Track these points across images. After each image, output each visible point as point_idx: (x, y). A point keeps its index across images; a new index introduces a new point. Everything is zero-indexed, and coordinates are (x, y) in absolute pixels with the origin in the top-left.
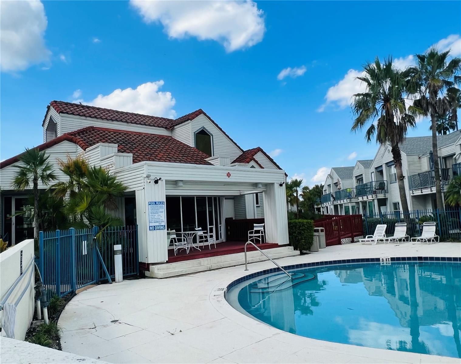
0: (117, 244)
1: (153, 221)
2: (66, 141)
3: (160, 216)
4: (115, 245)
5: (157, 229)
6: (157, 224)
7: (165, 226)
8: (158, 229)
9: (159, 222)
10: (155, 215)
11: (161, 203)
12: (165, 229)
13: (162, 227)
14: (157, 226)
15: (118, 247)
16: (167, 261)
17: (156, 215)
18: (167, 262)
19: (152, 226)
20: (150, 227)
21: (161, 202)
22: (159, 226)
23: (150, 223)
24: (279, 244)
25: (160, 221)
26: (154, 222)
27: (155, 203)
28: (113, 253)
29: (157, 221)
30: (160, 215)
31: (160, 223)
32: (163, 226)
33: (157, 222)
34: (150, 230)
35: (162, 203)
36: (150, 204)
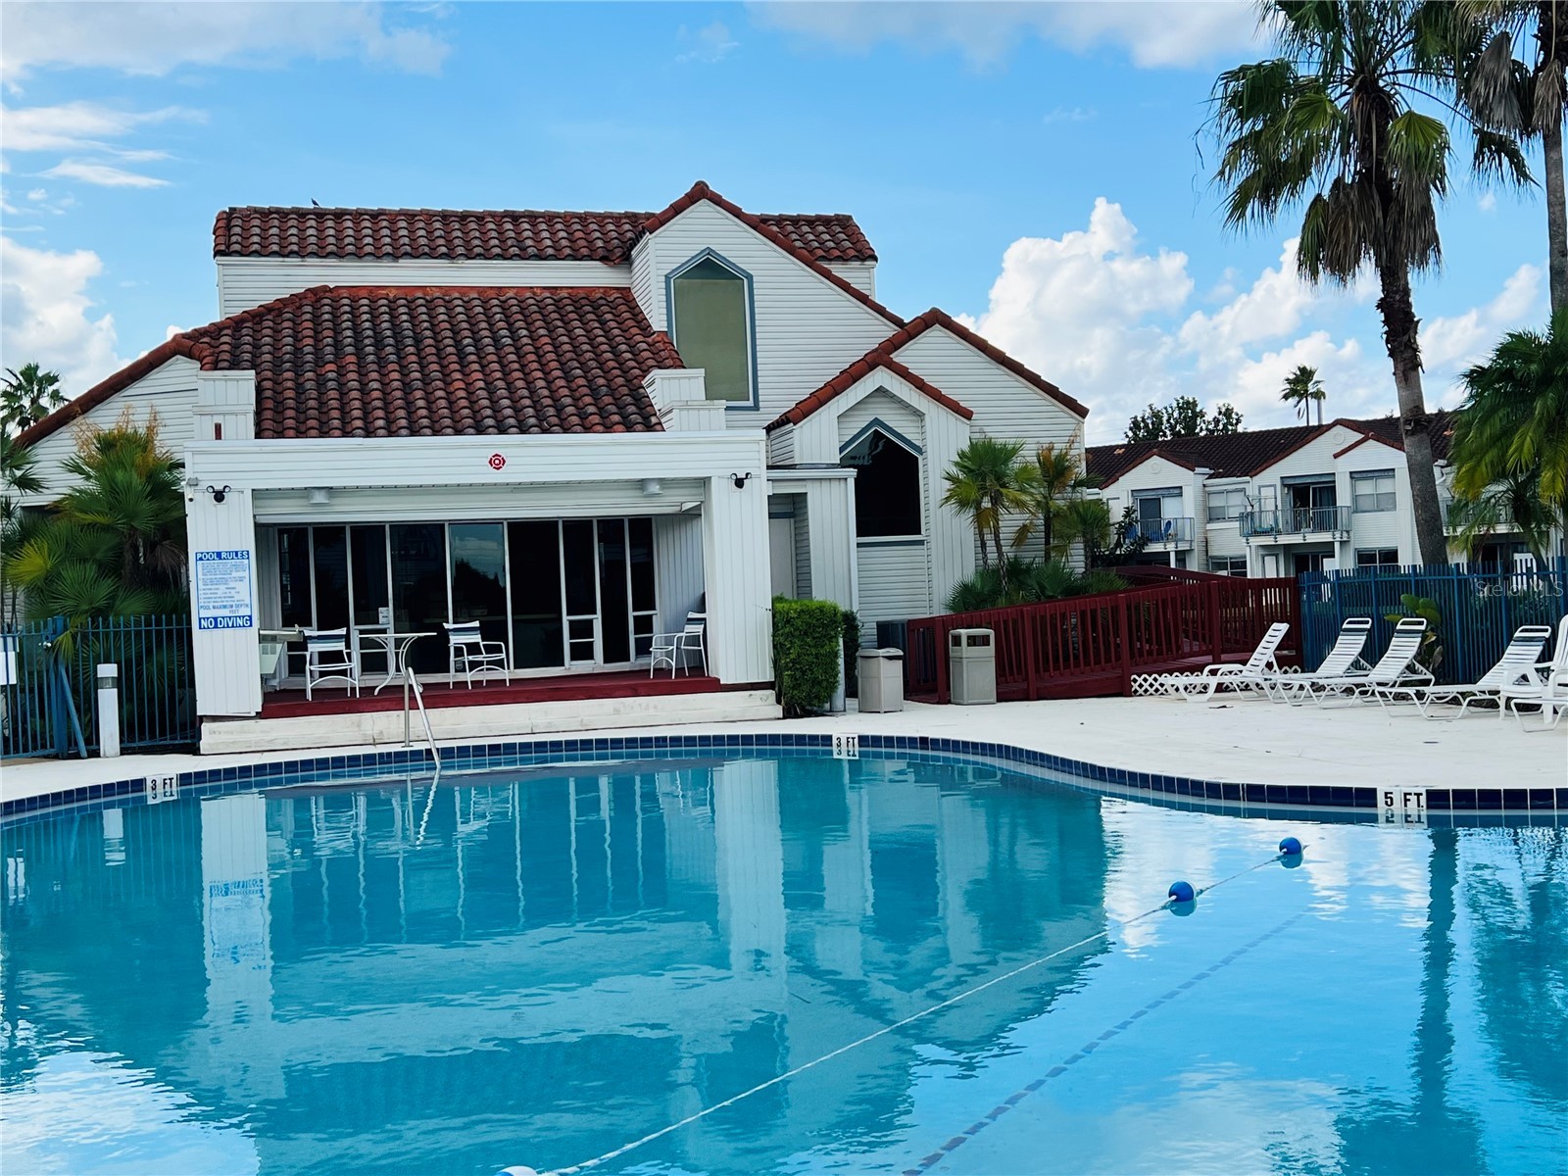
0: (107, 661)
1: (211, 605)
2: (178, 356)
3: (232, 591)
4: (100, 663)
5: (224, 627)
6: (226, 612)
7: (250, 617)
8: (228, 627)
9: (232, 606)
10: (217, 589)
11: (237, 555)
12: (251, 625)
13: (240, 622)
14: (223, 618)
15: (108, 670)
16: (257, 713)
17: (222, 587)
18: (259, 716)
19: (208, 618)
20: (200, 619)
21: (237, 553)
22: (230, 618)
23: (201, 611)
24: (722, 682)
25: (234, 604)
26: (214, 607)
27: (219, 555)
28: (97, 683)
29: (225, 603)
30: (234, 588)
31: (234, 608)
32: (244, 617)
33: (225, 607)
34: (200, 628)
35: (239, 555)
36: (201, 559)
